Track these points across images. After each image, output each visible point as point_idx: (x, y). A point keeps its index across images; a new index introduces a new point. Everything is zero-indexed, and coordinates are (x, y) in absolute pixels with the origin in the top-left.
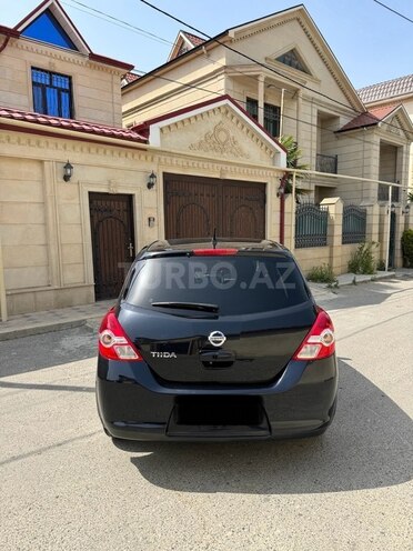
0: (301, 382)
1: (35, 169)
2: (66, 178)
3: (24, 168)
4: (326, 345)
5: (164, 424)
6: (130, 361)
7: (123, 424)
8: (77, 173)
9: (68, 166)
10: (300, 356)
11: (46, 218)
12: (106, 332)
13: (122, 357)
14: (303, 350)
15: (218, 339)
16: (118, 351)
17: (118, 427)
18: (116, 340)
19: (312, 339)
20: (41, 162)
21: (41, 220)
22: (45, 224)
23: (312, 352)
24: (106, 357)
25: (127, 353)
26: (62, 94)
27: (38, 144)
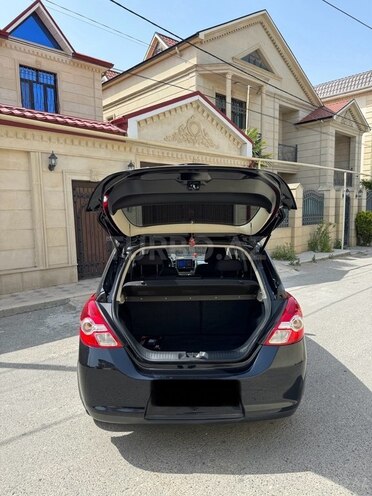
0: (272, 367)
1: (22, 160)
2: (51, 167)
3: (12, 159)
4: (296, 330)
5: (143, 408)
6: (110, 348)
7: (103, 409)
8: (61, 163)
9: (53, 156)
10: (273, 341)
11: (32, 204)
12: (87, 320)
13: (102, 344)
14: (275, 335)
16: (98, 338)
17: (99, 412)
18: (97, 327)
19: (283, 325)
20: (28, 153)
21: (27, 206)
22: (32, 210)
23: (282, 337)
24: (88, 342)
25: (107, 340)
26: (48, 89)
27: (25, 137)
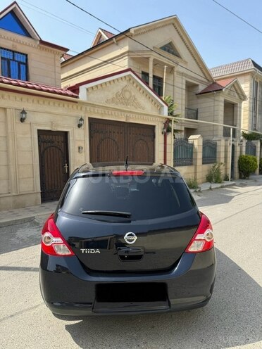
0: (191, 269)
2: (22, 120)
4: (208, 241)
5: (91, 304)
6: (65, 256)
7: (59, 304)
8: (29, 117)
9: (24, 112)
10: (191, 249)
11: (7, 147)
12: (47, 234)
13: (60, 253)
14: (192, 245)
15: (131, 238)
16: (56, 249)
17: (56, 306)
18: (54, 240)
19: (199, 237)
20: (5, 109)
21: (4, 148)
22: (7, 151)
23: (198, 246)
24: (47, 252)
25: (63, 250)
26: (21, 65)
27: (3, 97)
